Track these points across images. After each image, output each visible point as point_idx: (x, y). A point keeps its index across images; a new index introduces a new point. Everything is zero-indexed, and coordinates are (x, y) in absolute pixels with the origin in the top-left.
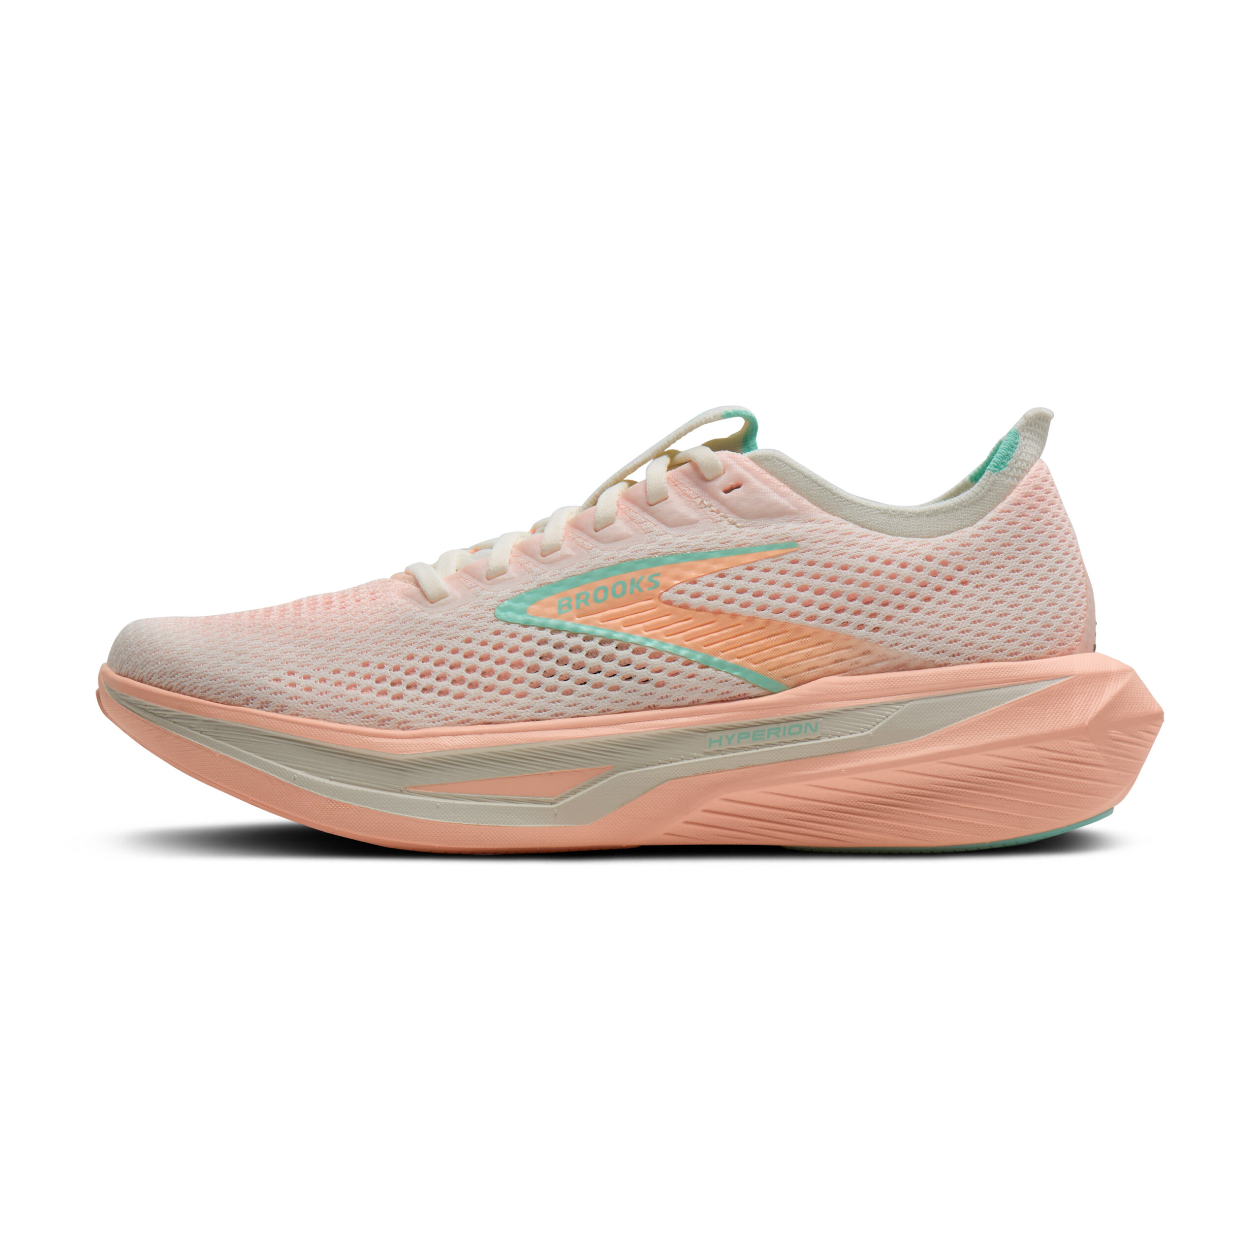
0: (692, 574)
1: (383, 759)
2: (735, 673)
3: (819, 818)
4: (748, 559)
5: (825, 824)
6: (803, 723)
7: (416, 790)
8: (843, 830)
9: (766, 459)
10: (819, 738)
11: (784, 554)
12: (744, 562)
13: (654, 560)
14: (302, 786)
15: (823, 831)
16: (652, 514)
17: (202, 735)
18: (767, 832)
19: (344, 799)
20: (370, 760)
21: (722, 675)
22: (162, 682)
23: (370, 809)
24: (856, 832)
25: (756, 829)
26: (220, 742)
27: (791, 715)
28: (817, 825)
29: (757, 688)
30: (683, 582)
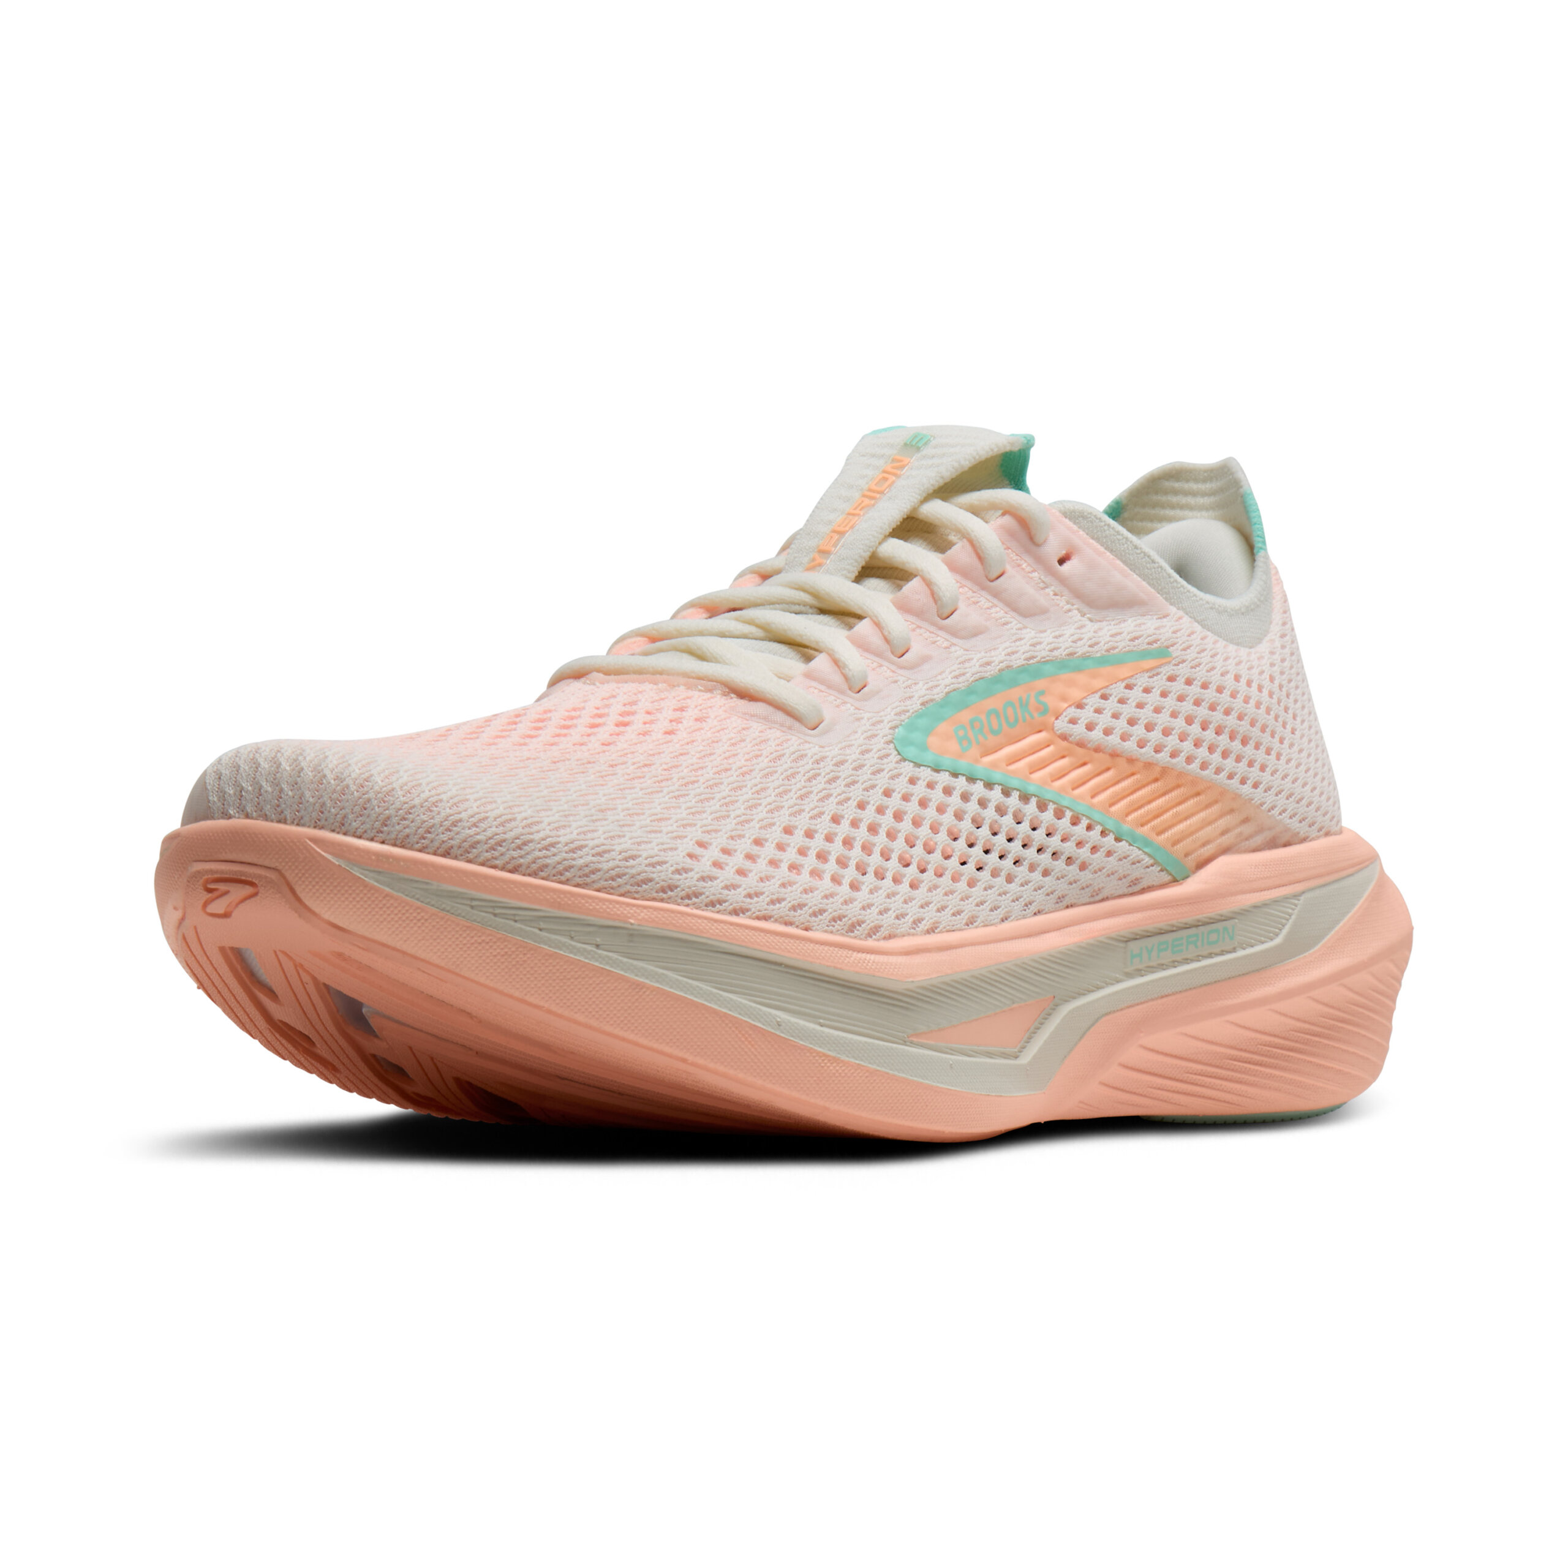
0: (1076, 694)
1: (874, 988)
2: (1146, 850)
3: (1223, 1073)
4: (1124, 672)
5: (1226, 1079)
6: (1219, 926)
7: (920, 1040)
8: (1244, 1088)
9: (1082, 517)
10: (1234, 950)
11: (1159, 666)
12: (1122, 677)
13: (1032, 670)
14: (792, 1036)
15: (1223, 1090)
16: (996, 595)
17: (600, 952)
18: (1165, 1094)
19: (853, 1057)
20: (864, 991)
21: (1135, 853)
22: (496, 858)
23: (887, 1073)
24: (1251, 1090)
25: (1155, 1091)
26: (635, 962)
27: (1204, 915)
28: (1218, 1082)
29: (1165, 872)
30: (1070, 706)
